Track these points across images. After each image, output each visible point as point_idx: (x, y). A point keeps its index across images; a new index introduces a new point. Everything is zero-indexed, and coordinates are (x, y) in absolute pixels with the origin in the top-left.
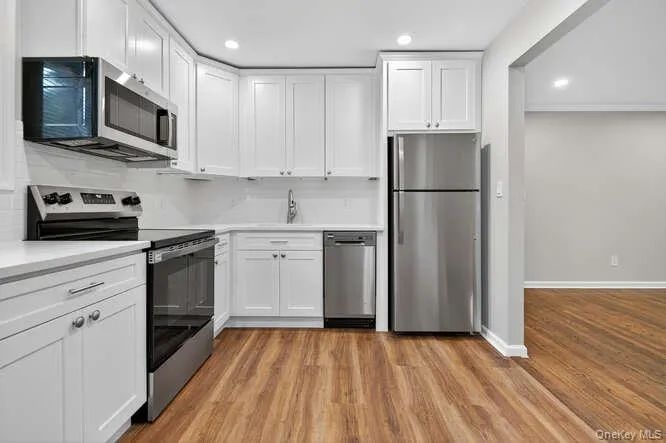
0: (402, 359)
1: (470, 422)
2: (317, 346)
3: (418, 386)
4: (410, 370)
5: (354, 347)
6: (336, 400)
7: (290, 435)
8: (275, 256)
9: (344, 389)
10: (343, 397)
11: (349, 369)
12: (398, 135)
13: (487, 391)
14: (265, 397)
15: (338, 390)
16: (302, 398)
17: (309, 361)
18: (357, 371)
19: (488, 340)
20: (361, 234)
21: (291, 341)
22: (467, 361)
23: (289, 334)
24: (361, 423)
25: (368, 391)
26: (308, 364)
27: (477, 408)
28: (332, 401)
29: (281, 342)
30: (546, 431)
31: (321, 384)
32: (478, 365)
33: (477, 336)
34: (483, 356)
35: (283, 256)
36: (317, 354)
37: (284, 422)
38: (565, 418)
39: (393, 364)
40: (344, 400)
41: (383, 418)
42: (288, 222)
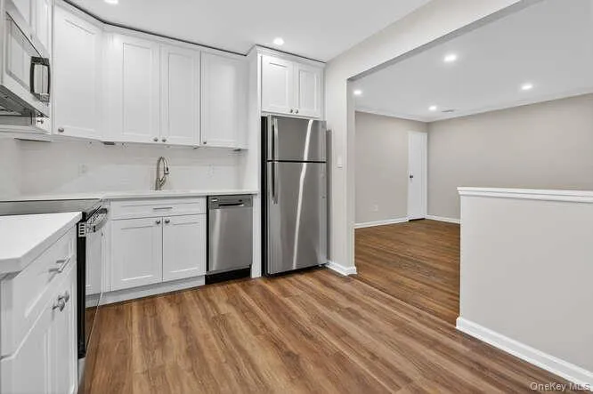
0: (285, 293)
1: (349, 319)
2: (210, 301)
3: (307, 307)
4: (295, 299)
5: (243, 293)
6: (257, 333)
7: (239, 370)
8: (158, 223)
9: (258, 325)
10: (261, 330)
11: (251, 310)
12: (273, 117)
13: (347, 298)
14: (193, 351)
15: (253, 327)
16: (227, 341)
17: (212, 314)
18: (258, 309)
19: (331, 268)
20: (240, 197)
21: (181, 302)
22: (326, 284)
23: (174, 297)
24: (286, 341)
25: (276, 320)
26: (212, 315)
27: (348, 309)
28: (254, 335)
29: (171, 306)
30: (387, 310)
31: (236, 327)
32: (334, 284)
33: (324, 267)
34: (334, 279)
35: (167, 222)
36: (214, 306)
37: (226, 362)
38: (391, 301)
39: (282, 298)
40: (263, 331)
41: (299, 334)
42: (156, 189)
